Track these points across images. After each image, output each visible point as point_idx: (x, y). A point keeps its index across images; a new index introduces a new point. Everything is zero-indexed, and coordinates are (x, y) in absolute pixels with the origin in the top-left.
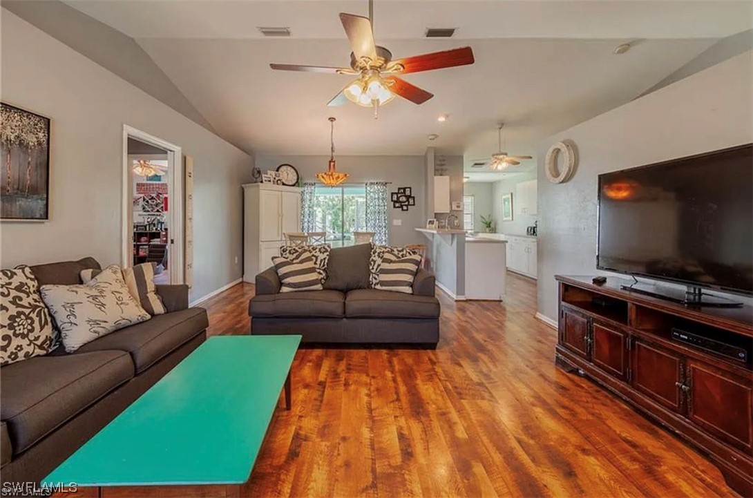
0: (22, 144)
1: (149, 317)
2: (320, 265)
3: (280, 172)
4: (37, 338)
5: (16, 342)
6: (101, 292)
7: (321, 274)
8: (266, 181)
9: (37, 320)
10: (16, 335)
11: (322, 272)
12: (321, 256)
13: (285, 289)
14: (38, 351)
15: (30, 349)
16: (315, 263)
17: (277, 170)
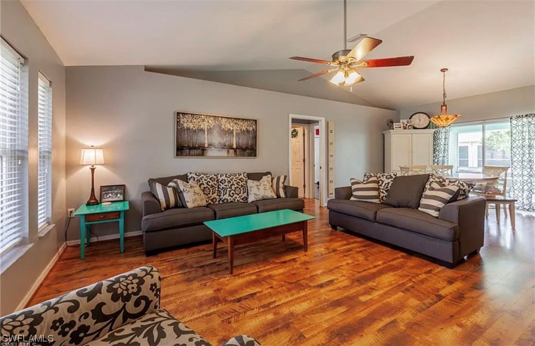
0: (248, 131)
1: (276, 197)
2: (384, 187)
3: (412, 120)
4: (241, 196)
5: (235, 195)
6: (260, 184)
7: (384, 193)
8: (396, 128)
9: (242, 190)
10: (236, 194)
11: (384, 192)
12: (386, 181)
13: (352, 199)
14: (241, 200)
15: (239, 199)
16: (381, 185)
17: (410, 118)
